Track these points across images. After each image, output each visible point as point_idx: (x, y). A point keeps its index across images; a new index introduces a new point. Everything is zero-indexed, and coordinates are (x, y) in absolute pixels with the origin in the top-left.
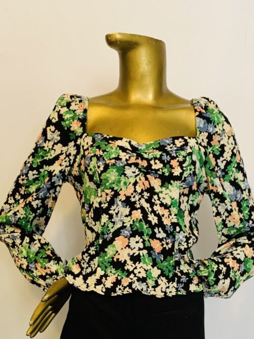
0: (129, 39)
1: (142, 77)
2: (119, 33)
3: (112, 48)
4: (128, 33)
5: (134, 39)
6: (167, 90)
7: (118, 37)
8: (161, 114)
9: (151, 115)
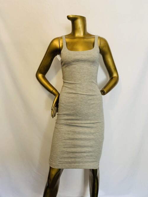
0: (74, 17)
1: (79, 28)
2: (71, 15)
3: (69, 20)
4: (74, 15)
5: (76, 17)
6: (87, 32)
7: (71, 16)
8: (86, 40)
9: (82, 40)
